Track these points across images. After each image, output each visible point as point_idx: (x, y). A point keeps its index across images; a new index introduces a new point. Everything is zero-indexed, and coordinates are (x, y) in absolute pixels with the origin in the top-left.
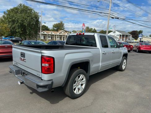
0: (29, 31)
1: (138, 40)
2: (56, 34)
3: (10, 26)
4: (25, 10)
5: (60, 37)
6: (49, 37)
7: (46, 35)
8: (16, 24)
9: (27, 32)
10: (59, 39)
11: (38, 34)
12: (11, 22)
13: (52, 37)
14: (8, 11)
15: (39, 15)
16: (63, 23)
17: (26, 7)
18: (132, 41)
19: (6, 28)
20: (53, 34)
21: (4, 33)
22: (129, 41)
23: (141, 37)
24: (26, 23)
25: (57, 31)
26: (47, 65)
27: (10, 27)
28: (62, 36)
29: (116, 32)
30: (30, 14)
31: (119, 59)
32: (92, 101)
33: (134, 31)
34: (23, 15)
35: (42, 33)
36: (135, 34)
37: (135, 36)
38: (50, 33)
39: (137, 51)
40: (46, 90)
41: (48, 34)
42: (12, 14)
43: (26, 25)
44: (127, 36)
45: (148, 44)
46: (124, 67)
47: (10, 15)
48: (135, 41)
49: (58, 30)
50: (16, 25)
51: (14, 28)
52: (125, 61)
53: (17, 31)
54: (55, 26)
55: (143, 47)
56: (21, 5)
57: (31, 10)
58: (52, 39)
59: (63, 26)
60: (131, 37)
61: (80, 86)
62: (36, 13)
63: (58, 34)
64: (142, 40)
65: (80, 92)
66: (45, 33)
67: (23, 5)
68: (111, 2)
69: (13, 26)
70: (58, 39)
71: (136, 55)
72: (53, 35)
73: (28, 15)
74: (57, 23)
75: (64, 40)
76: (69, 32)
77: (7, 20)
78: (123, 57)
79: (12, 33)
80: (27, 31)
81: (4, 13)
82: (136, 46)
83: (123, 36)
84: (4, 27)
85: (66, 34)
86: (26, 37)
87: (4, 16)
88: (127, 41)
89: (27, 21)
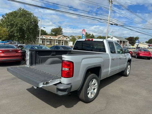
0: (27, 36)
1: (135, 46)
2: (54, 39)
3: (8, 29)
4: (24, 14)
5: (59, 42)
6: (47, 42)
7: (45, 39)
8: (15, 27)
9: (26, 37)
10: (58, 44)
11: (37, 39)
12: (9, 26)
13: (50, 41)
14: (6, 14)
15: (38, 19)
16: (61, 28)
17: (26, 11)
18: (129, 47)
19: (4, 31)
20: (52, 38)
21: (3, 37)
22: (126, 47)
23: (138, 44)
24: (25, 27)
25: (55, 35)
26: (67, 69)
27: (9, 31)
28: (60, 40)
29: (114, 38)
30: (29, 18)
31: (124, 65)
32: (105, 105)
33: (131, 38)
34: (22, 19)
35: (41, 37)
36: (132, 41)
37: (132, 43)
38: (49, 38)
39: (136, 57)
40: (65, 93)
41: (47, 38)
42: (11, 18)
43: (25, 29)
44: (124, 42)
45: (146, 50)
46: (128, 73)
47: (8, 19)
48: (132, 47)
49: (57, 35)
51: (13, 31)
52: (129, 66)
53: (15, 35)
54: (53, 31)
55: (142, 53)
56: (20, 9)
57: (30, 14)
58: (50, 43)
59: (61, 31)
60: (128, 43)
61: (92, 90)
62: (36, 17)
63: (57, 39)
64: (138, 46)
65: (93, 96)
66: (44, 37)
67: (22, 9)
68: (110, 9)
69: (12, 30)
70: (56, 44)
71: (136, 60)
72: (52, 40)
73: (27, 19)
74: (56, 28)
75: (62, 45)
76: (67, 37)
77: (5, 24)
78: (127, 63)
79: (10, 37)
80: (26, 35)
81: (3, 17)
82: (135, 53)
83: (121, 42)
84: (2, 31)
85: (65, 39)
86: (24, 41)
87: (2, 20)
88: (124, 47)
89: (26, 25)
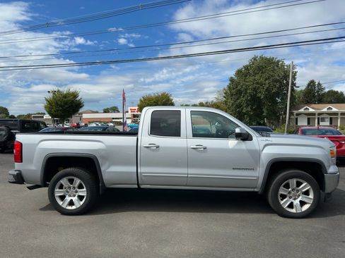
6: (322, 120)
7: (313, 114)
13: (331, 118)
20: (334, 110)
38: (325, 110)
50: (243, 99)
66: (311, 110)
